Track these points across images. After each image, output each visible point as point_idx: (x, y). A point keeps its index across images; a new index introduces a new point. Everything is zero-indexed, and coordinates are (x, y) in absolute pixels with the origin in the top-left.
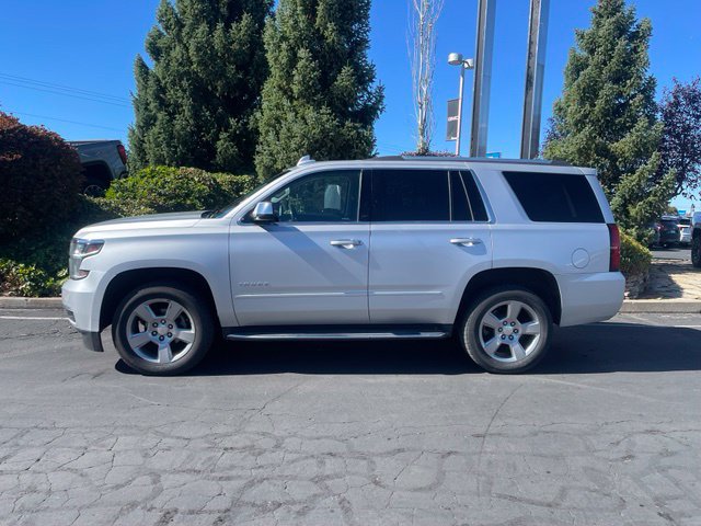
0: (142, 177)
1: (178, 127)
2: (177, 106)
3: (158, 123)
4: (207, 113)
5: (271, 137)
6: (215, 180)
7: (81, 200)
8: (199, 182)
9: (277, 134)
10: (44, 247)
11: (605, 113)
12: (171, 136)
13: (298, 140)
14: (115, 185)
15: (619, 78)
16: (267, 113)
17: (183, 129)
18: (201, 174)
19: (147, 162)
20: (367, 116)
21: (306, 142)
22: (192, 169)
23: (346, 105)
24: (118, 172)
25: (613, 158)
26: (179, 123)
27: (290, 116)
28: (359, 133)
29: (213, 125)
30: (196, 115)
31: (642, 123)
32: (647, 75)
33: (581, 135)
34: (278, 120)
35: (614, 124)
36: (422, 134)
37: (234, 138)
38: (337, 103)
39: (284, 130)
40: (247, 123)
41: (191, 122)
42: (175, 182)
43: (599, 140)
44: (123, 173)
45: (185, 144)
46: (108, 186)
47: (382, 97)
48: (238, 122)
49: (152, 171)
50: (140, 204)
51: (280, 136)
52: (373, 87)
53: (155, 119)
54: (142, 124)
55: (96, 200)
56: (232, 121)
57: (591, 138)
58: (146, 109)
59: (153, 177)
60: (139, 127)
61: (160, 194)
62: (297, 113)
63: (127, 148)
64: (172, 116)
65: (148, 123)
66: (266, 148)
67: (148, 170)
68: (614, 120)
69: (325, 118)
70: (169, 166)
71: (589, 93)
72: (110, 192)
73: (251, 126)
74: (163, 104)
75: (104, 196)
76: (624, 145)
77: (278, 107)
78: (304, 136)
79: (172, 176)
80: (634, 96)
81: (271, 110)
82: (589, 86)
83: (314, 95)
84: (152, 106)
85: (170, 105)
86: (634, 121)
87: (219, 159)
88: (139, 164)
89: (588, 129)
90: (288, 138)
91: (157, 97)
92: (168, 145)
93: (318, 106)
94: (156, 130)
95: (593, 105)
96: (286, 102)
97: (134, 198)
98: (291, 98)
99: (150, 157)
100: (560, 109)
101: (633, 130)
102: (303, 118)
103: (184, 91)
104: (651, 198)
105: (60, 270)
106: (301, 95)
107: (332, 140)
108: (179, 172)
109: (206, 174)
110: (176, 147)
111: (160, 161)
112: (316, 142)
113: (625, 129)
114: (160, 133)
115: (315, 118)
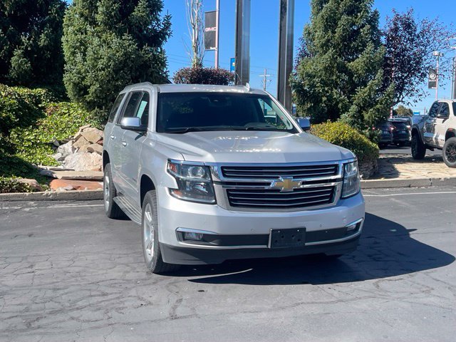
9: (85, 55)
11: (343, 39)
13: (104, 61)
15: (352, 11)
20: (157, 38)
21: (112, 63)
25: (350, 74)
28: (154, 55)
31: (370, 47)
32: (373, 10)
33: (326, 56)
35: (350, 47)
36: (196, 51)
38: (136, 30)
39: (90, 52)
43: (339, 59)
47: (170, 24)
51: (87, 58)
52: (162, 15)
57: (334, 59)
62: (100, 38)
68: (350, 44)
69: (127, 43)
71: (330, 23)
76: (358, 64)
77: (81, 31)
78: (110, 58)
80: (363, 26)
82: (330, 17)
83: (116, 23)
86: (365, 46)
89: (331, 51)
90: (95, 59)
93: (120, 33)
95: (334, 32)
96: (90, 28)
98: (95, 25)
100: (309, 33)
101: (364, 53)
102: (105, 42)
104: (378, 106)
106: (104, 22)
107: (132, 62)
112: (121, 62)
113: (358, 51)
115: (119, 44)
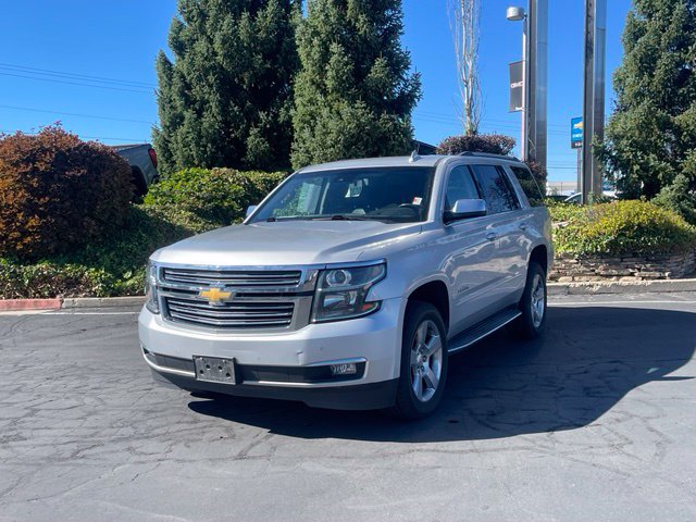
0: (177, 181)
1: (206, 125)
2: (204, 102)
3: (185, 122)
4: (236, 109)
5: (306, 134)
6: (249, 180)
8: (234, 182)
9: (312, 130)
11: (665, 84)
12: (200, 136)
13: (333, 136)
14: (152, 190)
16: (300, 108)
17: (211, 126)
18: (235, 174)
19: (174, 163)
20: (403, 104)
21: (342, 138)
22: (225, 169)
23: (380, 96)
24: (150, 175)
25: (678, 133)
26: (207, 120)
27: (325, 112)
28: (395, 125)
29: (242, 120)
30: (224, 110)
33: (639, 109)
34: (312, 116)
35: (676, 95)
36: (469, 115)
37: (265, 133)
38: (372, 96)
39: (319, 127)
40: (278, 116)
41: (220, 118)
42: (211, 184)
43: (660, 112)
44: (154, 177)
45: (213, 142)
46: (145, 192)
47: (419, 84)
48: (268, 115)
49: (187, 175)
51: (316, 133)
52: (408, 74)
53: (182, 118)
54: (168, 124)
56: (262, 115)
58: (171, 107)
59: (188, 180)
60: (165, 127)
61: (198, 197)
62: (331, 108)
64: (199, 113)
65: (175, 122)
66: (301, 145)
67: (180, 173)
68: (677, 91)
69: (360, 112)
71: (648, 63)
72: (148, 198)
73: (281, 119)
74: (189, 101)
75: (142, 202)
76: (688, 117)
77: (311, 102)
78: (340, 132)
79: (207, 178)
81: (305, 106)
82: (647, 55)
83: (349, 89)
84: (177, 103)
85: (196, 102)
87: (250, 157)
88: (165, 165)
89: (646, 102)
90: (324, 134)
91: (182, 94)
92: (197, 145)
93: (352, 101)
94: (183, 130)
95: (651, 76)
96: (320, 98)
97: (173, 202)
98: (325, 93)
99: (178, 157)
100: (620, 81)
102: (338, 113)
103: (211, 86)
106: (335, 90)
107: (368, 134)
108: (212, 172)
109: (239, 174)
110: (205, 146)
111: (189, 162)
112: (353, 136)
113: (688, 100)
114: (188, 133)
115: (349, 114)
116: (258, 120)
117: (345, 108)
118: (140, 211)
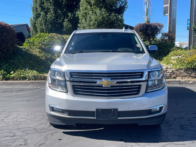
0: (36, 38)
1: (49, 17)
2: (48, 9)
3: (41, 16)
4: (60, 11)
5: (83, 21)
6: (63, 38)
7: (16, 47)
8: (57, 39)
9: (86, 19)
10: (5, 64)
12: (46, 21)
13: (93, 22)
14: (27, 41)
16: (82, 11)
17: (51, 18)
18: (58, 36)
19: (37, 31)
20: (121, 10)
21: (96, 22)
22: (54, 34)
23: (112, 7)
24: (27, 36)
26: (49, 16)
27: (91, 12)
28: (117, 18)
29: (62, 16)
30: (55, 12)
34: (86, 14)
36: (147, 15)
37: (70, 21)
38: (108, 7)
39: (88, 18)
40: (75, 14)
41: (54, 15)
42: (48, 39)
44: (29, 36)
45: (51, 24)
46: (24, 42)
47: (127, 3)
48: (71, 14)
49: (40, 35)
50: (36, 48)
51: (87, 20)
53: (40, 15)
54: (35, 17)
55: (21, 47)
56: (69, 14)
58: (36, 11)
59: (40, 38)
60: (34, 18)
61: (43, 44)
62: (93, 11)
63: (30, 26)
64: (46, 13)
65: (37, 16)
66: (82, 25)
67: (38, 35)
69: (103, 13)
70: (46, 32)
72: (25, 44)
73: (76, 16)
74: (43, 9)
75: (23, 45)
77: (86, 9)
78: (96, 20)
79: (47, 37)
81: (83, 10)
83: (99, 4)
84: (39, 9)
85: (45, 9)
87: (64, 29)
88: (34, 32)
90: (90, 21)
91: (41, 6)
92: (45, 25)
93: (101, 8)
94: (40, 19)
96: (89, 7)
97: (34, 46)
98: (91, 6)
99: (38, 30)
102: (95, 13)
103: (51, 3)
105: (11, 71)
106: (94, 4)
107: (106, 21)
108: (49, 35)
109: (59, 36)
110: (48, 25)
111: (42, 31)
112: (100, 22)
114: (42, 20)
115: (100, 13)
116: (68, 16)
117: (98, 11)
118: (20, 49)
